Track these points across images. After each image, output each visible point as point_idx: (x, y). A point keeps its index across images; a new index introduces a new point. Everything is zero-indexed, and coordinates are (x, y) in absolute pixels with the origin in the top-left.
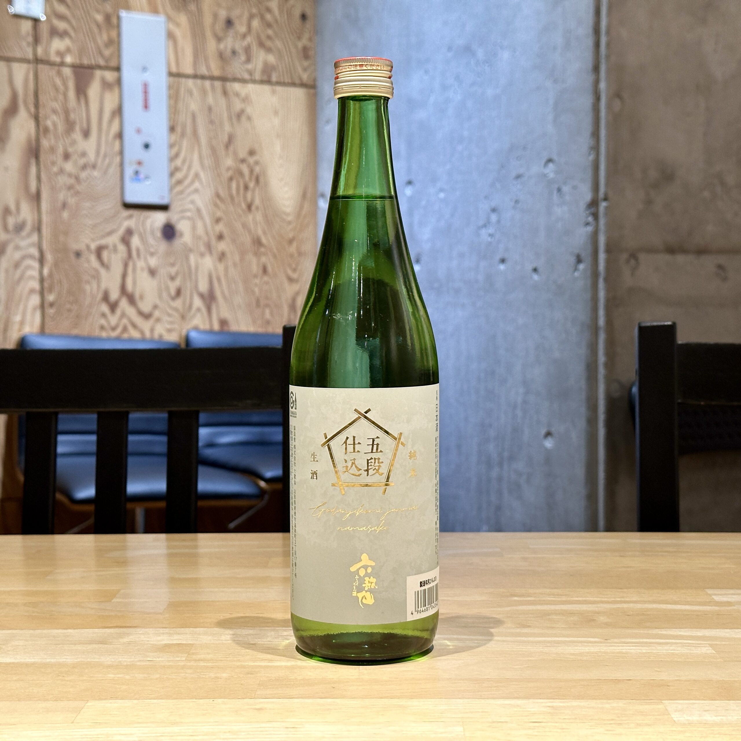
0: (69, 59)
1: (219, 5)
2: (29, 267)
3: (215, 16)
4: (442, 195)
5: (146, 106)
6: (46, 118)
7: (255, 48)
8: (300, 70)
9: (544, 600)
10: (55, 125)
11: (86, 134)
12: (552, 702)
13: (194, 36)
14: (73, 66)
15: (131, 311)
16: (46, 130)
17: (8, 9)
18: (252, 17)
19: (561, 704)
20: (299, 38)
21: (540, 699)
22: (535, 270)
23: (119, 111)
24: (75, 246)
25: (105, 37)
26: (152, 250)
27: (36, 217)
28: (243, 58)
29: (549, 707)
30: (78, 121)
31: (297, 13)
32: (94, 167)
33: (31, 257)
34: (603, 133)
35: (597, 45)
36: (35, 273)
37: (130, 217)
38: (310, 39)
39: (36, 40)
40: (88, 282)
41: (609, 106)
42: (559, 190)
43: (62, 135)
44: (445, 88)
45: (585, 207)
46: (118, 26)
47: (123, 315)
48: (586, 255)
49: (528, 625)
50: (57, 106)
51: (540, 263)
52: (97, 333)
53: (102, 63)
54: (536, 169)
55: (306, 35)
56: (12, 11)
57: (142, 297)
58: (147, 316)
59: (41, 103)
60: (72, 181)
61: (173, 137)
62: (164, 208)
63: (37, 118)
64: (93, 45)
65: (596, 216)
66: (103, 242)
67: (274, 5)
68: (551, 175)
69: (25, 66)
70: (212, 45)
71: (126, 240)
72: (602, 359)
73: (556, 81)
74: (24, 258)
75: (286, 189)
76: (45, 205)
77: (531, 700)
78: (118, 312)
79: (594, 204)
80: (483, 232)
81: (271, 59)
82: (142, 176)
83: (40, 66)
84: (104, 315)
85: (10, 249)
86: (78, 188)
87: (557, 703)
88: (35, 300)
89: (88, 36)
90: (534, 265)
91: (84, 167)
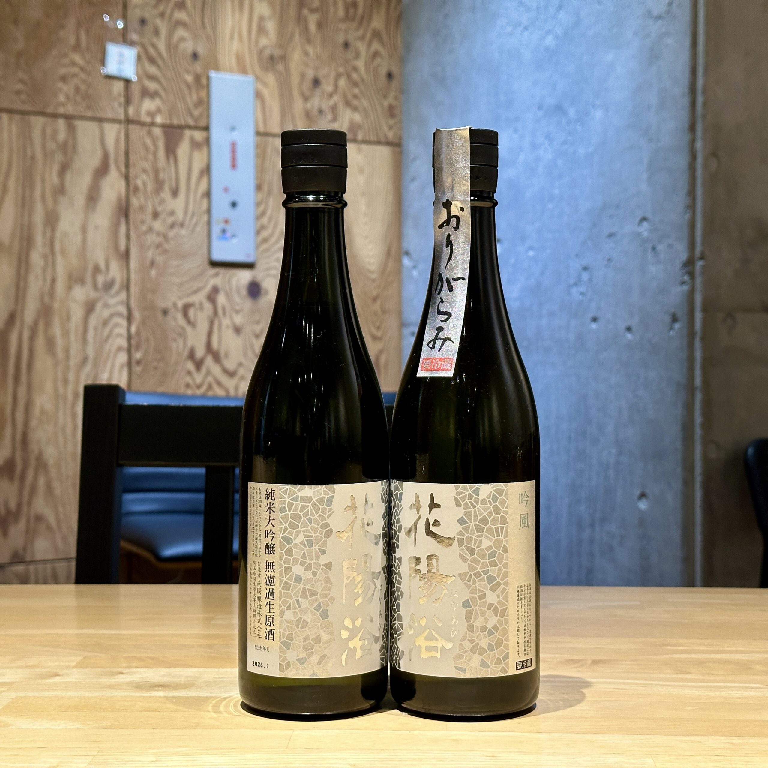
0: (159, 120)
1: (306, 65)
2: (117, 325)
3: (303, 76)
4: (531, 253)
5: (234, 166)
6: (136, 177)
7: (341, 106)
8: (385, 128)
9: (696, 650)
10: (144, 184)
11: (175, 193)
12: (730, 739)
13: (282, 96)
14: (163, 126)
15: (216, 370)
16: (136, 189)
17: (102, 71)
18: (338, 76)
19: (740, 741)
20: (385, 97)
21: (719, 736)
22: (629, 329)
23: (207, 170)
24: (161, 304)
25: (195, 97)
26: (238, 308)
27: (125, 274)
28: (329, 117)
29: (729, 743)
30: (167, 181)
31: (383, 71)
32: (182, 225)
33: (119, 314)
34: (699, 191)
35: (693, 104)
36: (123, 331)
37: (217, 275)
38: (396, 98)
39: (128, 101)
40: (175, 340)
41: (705, 166)
42: (654, 249)
43: (152, 196)
44: (534, 146)
45: (681, 266)
46: (208, 86)
47: (209, 373)
48: (682, 314)
49: (688, 671)
50: (146, 165)
51: (634, 323)
52: (182, 390)
53: (191, 122)
54: (629, 227)
55: (392, 94)
56: (104, 72)
57: (227, 355)
58: (231, 374)
59: (131, 161)
60: (160, 239)
61: (260, 196)
62: (249, 266)
63: (127, 178)
64: (183, 105)
65: (692, 275)
66: (190, 300)
67: (360, 64)
68: (645, 234)
69: (116, 126)
70: (298, 105)
71: (212, 298)
72: (698, 419)
73: (650, 140)
74: (112, 315)
75: (371, 246)
76: (133, 264)
77: (710, 737)
78: (204, 370)
79: (689, 263)
80: (574, 290)
81: (357, 117)
82: (228, 234)
83: (132, 127)
84: (189, 373)
85: (99, 307)
86: (166, 246)
87: (736, 740)
88: (123, 358)
89: (178, 96)
90: (628, 324)
91: (172, 226)
